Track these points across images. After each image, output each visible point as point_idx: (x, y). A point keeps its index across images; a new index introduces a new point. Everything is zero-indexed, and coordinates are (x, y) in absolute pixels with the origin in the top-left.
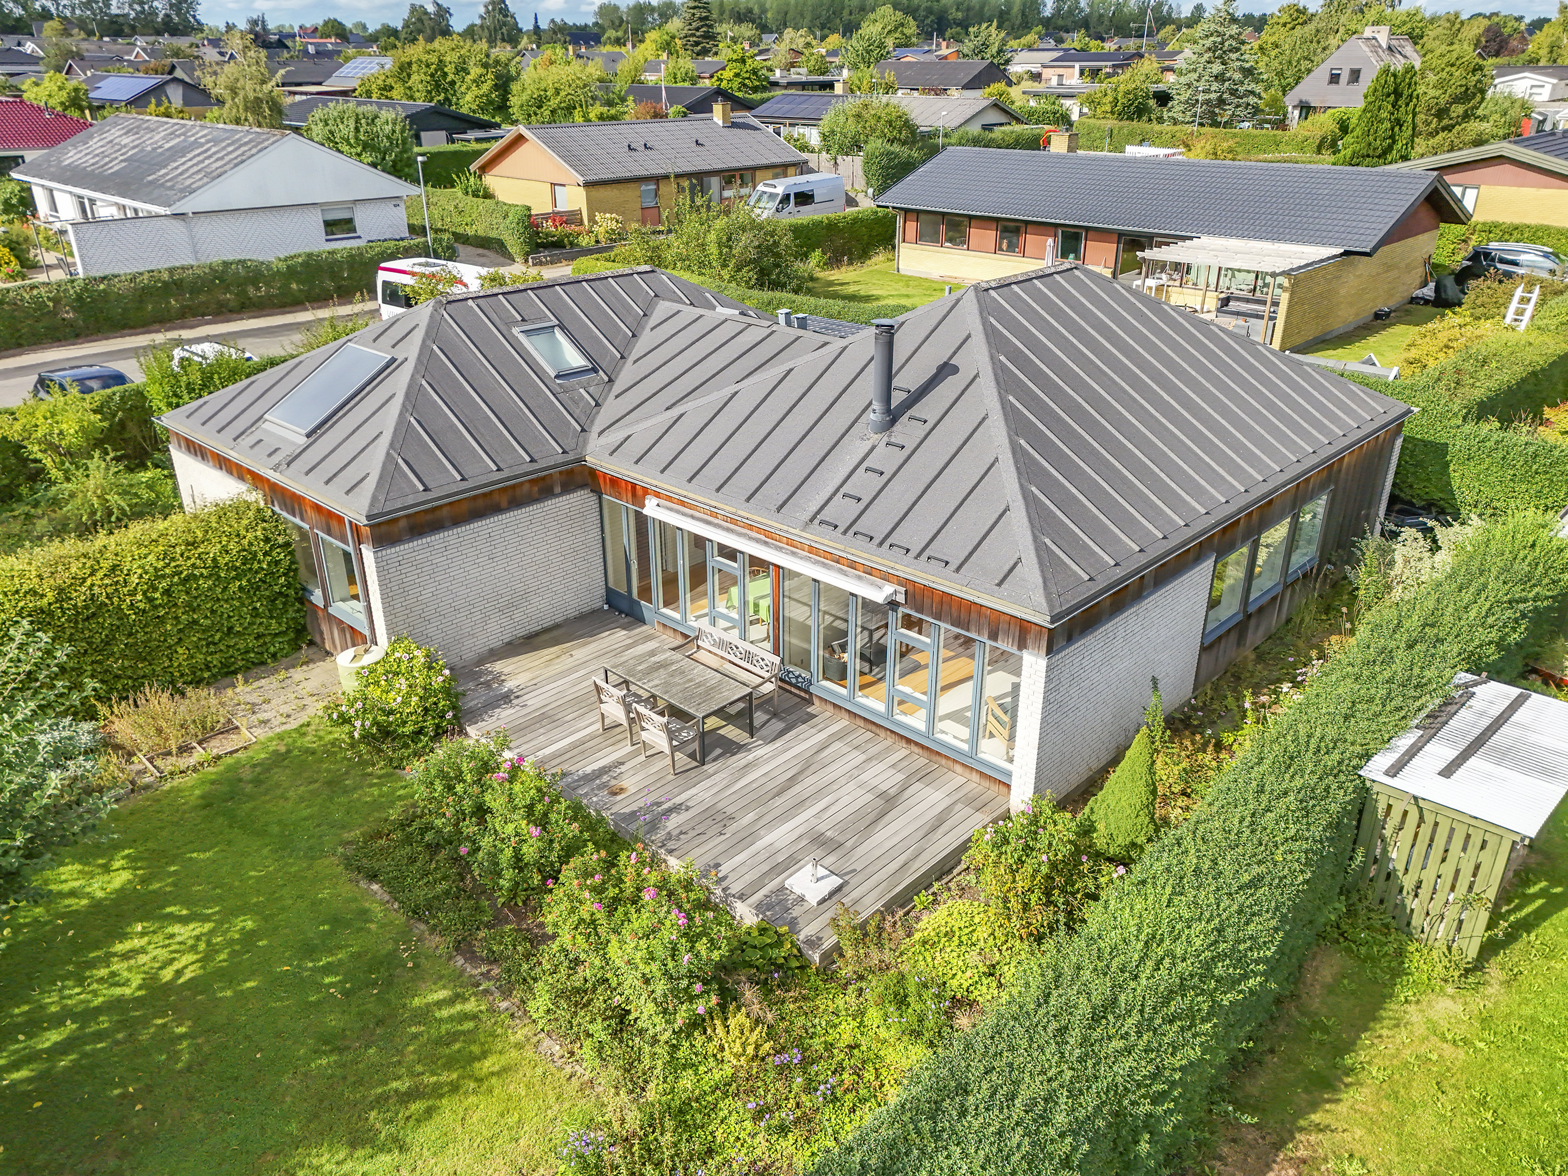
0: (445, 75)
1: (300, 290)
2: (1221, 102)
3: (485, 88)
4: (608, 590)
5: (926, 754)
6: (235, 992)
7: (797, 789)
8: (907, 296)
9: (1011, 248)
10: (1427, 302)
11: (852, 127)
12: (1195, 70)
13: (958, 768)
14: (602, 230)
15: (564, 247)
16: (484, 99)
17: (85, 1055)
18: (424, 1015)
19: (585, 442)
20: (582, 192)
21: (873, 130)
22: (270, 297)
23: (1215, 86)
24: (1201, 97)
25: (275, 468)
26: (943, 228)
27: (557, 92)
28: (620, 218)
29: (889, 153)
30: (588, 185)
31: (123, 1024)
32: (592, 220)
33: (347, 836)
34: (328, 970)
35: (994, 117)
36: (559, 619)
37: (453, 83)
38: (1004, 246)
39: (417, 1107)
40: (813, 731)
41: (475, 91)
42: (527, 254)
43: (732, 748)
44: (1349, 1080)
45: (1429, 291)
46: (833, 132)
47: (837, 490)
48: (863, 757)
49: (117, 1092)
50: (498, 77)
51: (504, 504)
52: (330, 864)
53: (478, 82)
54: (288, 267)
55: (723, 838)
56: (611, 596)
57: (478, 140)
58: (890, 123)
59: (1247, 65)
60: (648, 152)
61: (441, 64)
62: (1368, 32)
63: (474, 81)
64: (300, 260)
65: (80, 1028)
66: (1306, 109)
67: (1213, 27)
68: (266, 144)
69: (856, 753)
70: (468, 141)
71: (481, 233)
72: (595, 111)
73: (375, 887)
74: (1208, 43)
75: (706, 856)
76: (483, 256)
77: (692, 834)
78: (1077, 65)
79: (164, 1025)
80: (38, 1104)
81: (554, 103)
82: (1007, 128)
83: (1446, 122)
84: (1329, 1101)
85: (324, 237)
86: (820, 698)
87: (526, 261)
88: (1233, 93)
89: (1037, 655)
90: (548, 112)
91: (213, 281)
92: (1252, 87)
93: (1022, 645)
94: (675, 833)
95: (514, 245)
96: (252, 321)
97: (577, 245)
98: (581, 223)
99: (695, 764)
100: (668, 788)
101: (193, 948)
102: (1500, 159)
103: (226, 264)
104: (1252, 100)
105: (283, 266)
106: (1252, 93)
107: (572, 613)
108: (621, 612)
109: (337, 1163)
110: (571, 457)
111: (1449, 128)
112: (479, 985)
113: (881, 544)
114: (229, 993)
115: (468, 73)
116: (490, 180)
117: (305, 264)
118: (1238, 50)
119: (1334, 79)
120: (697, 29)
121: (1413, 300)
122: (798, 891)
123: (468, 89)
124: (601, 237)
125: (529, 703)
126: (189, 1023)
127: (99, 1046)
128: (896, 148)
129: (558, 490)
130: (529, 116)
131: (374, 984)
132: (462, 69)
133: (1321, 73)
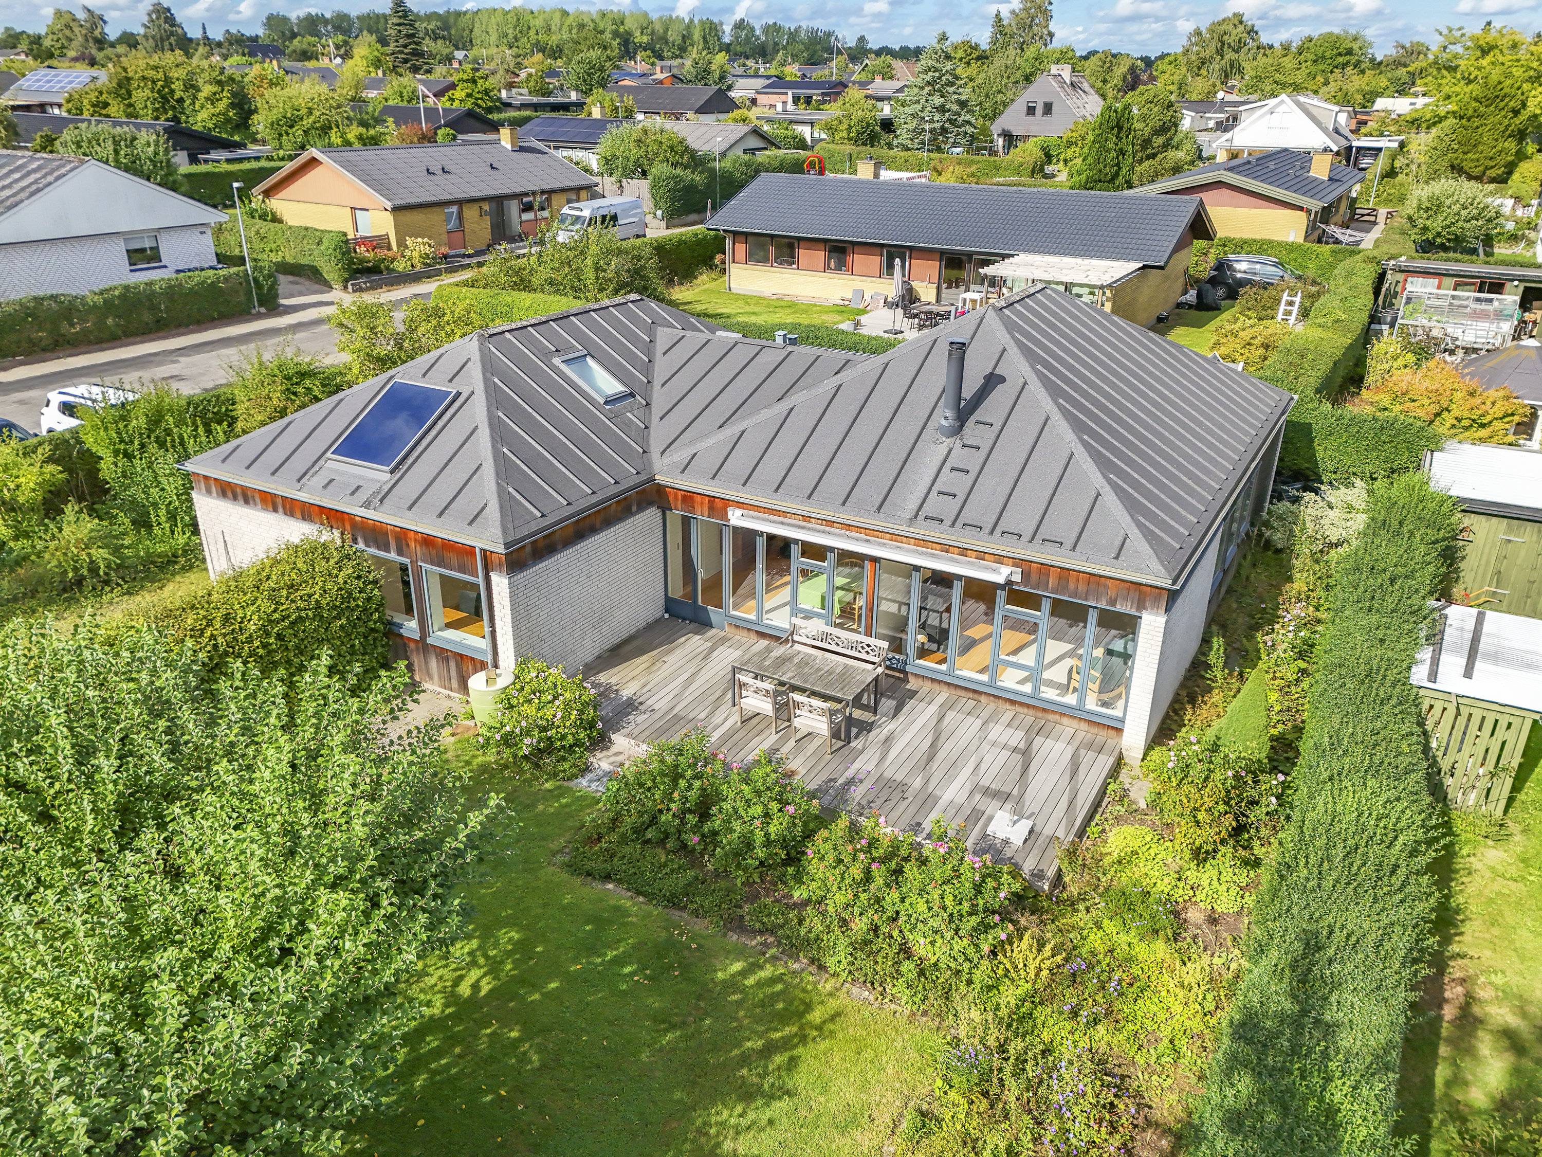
0: (172, 92)
1: (118, 325)
2: (944, 130)
3: (222, 106)
4: (668, 599)
5: (1031, 712)
6: (542, 994)
7: (941, 755)
8: (754, 313)
9: (838, 268)
10: (1191, 307)
11: (635, 153)
12: (918, 102)
13: (1065, 721)
14: (416, 254)
15: (381, 272)
16: (222, 118)
17: (435, 1072)
18: (732, 984)
19: (650, 464)
20: (389, 218)
21: (657, 155)
22: (85, 332)
23: (937, 117)
24: (927, 126)
25: (367, 505)
26: (772, 250)
27: (310, 111)
28: (432, 242)
29: (675, 177)
30: (396, 209)
31: (452, 1040)
32: (402, 244)
33: (555, 846)
34: (618, 961)
35: (754, 142)
36: (633, 631)
37: (181, 101)
38: (832, 265)
39: (779, 1059)
40: (923, 704)
41: (210, 110)
42: (347, 281)
43: (865, 727)
44: (1460, 917)
45: (1191, 296)
46: (614, 156)
47: (930, 489)
48: (979, 722)
49: (489, 1098)
50: (234, 95)
51: (598, 525)
52: (553, 873)
53: (212, 99)
54: (105, 300)
55: (907, 802)
56: (670, 606)
57: (229, 161)
58: (672, 148)
59: (963, 98)
60: (446, 176)
61: (168, 81)
62: (1054, 69)
63: (207, 99)
64: (117, 293)
65: (413, 1050)
66: (1010, 139)
67: (930, 63)
68: (63, 171)
69: (970, 719)
70: (218, 161)
71: (289, 259)
72: (353, 133)
73: (610, 886)
74: (928, 77)
75: (904, 817)
76: (296, 283)
77: (879, 802)
78: (790, 93)
79: (493, 1034)
80: (421, 1122)
81: (307, 122)
82: (766, 152)
83: (1149, 151)
84: (1457, 934)
85: (128, 268)
86: (916, 675)
87: (346, 288)
88: (952, 122)
89: (1157, 614)
90: (300, 132)
91: (24, 320)
92: (968, 117)
93: (1141, 607)
94: (864, 802)
95: (330, 271)
96: (70, 359)
97: (393, 270)
98: (389, 248)
99: (841, 744)
100: (833, 765)
101: (474, 964)
102: (1219, 184)
103: (38, 300)
104: (970, 129)
105: (99, 300)
106: (968, 123)
107: (642, 624)
108: (684, 619)
109: (740, 1116)
110: (643, 477)
111: (1153, 156)
112: (764, 954)
113: (992, 533)
114: (536, 996)
115: (199, 90)
116: (276, 204)
117: (122, 297)
118: (953, 84)
119: (1031, 111)
120: (405, 46)
121: (1179, 305)
122: (1001, 835)
123: (202, 107)
124: (415, 262)
125: (656, 707)
126: (518, 1027)
127: (443, 1062)
128: (679, 171)
129: (634, 508)
130: (281, 135)
131: (671, 967)
132: (191, 86)
133: (1020, 106)
